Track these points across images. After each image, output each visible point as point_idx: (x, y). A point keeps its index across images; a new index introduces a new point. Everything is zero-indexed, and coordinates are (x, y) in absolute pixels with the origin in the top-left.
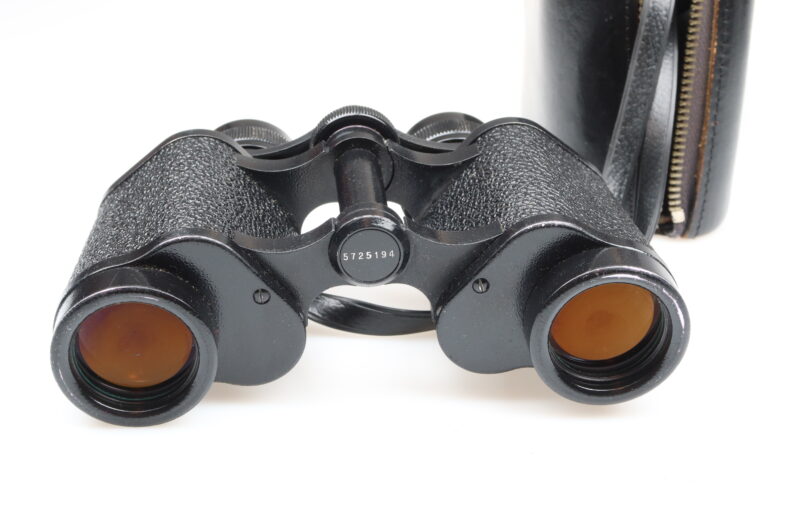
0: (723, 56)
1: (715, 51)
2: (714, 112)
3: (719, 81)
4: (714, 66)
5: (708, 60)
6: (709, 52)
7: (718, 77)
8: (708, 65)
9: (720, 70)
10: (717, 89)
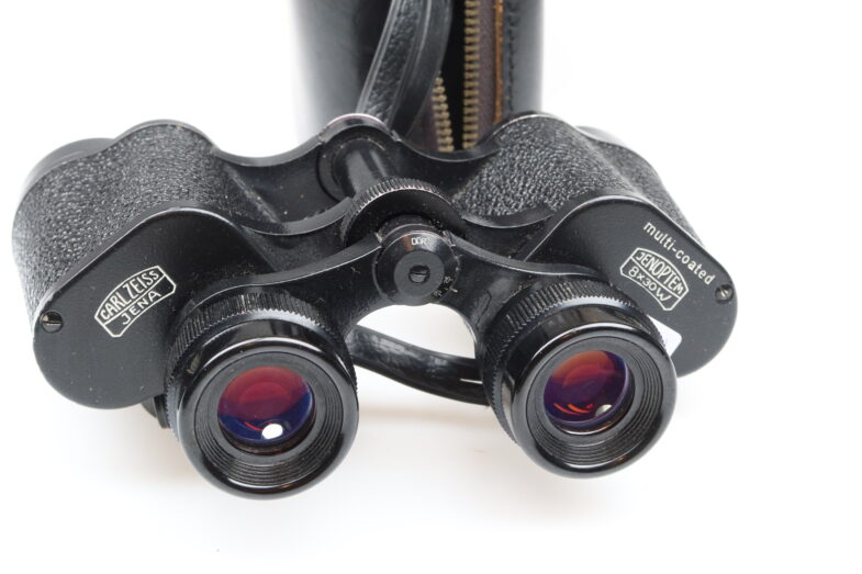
0: (511, 14)
1: (500, 9)
2: (508, 83)
3: (510, 46)
4: (502, 28)
5: (494, 21)
6: (494, 11)
7: (508, 41)
8: (494, 27)
9: (510, 32)
10: (508, 55)
